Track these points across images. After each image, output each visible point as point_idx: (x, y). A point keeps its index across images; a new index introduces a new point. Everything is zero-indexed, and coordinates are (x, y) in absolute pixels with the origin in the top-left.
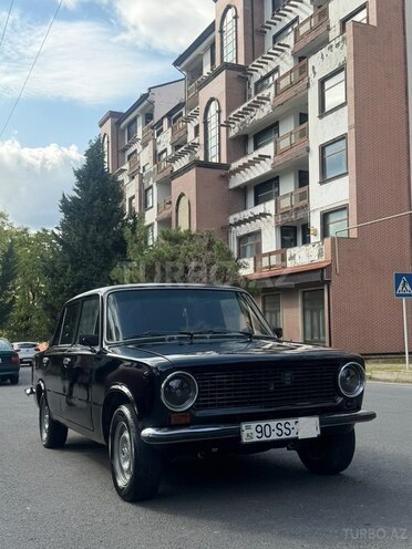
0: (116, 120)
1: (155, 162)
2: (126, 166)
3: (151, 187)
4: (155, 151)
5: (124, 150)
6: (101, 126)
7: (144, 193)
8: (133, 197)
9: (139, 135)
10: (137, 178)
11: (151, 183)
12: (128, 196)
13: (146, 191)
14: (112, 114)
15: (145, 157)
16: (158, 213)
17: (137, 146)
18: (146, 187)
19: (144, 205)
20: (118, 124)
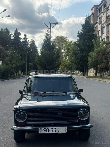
0: (96, 8)
1: (106, 19)
2: (98, 21)
3: (104, 27)
4: (106, 16)
5: (98, 16)
6: (92, 10)
7: (102, 29)
8: (99, 30)
9: (102, 12)
10: (101, 24)
11: (104, 26)
12: (98, 30)
13: (103, 28)
14: (95, 6)
15: (104, 18)
16: (106, 35)
17: (102, 15)
18: (103, 27)
19: (102, 33)
20: (96, 9)
